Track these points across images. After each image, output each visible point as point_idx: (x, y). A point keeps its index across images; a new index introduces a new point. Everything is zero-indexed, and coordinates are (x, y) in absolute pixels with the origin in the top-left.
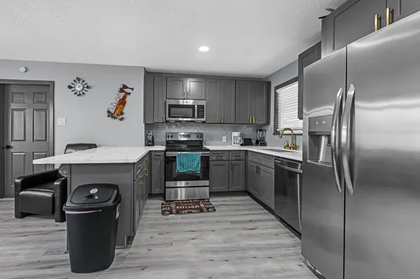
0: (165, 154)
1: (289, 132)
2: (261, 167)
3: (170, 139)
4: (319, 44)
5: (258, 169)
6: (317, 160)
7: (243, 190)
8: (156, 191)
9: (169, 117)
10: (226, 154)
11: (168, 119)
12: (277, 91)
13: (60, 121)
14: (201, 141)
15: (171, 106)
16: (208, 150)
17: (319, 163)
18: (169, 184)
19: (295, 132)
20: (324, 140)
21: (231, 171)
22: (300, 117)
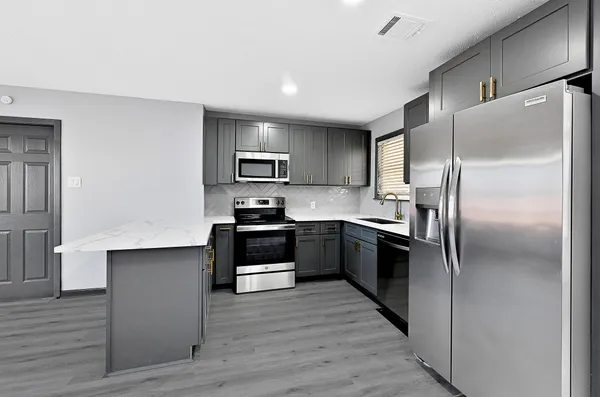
0: (235, 228)
1: (393, 197)
2: (361, 242)
3: (240, 206)
4: (427, 96)
5: (357, 245)
6: (424, 237)
7: (338, 272)
8: (221, 280)
9: (240, 176)
10: (317, 225)
11: (238, 179)
12: (379, 144)
13: (71, 182)
14: (283, 209)
15: (242, 161)
16: (293, 222)
17: (426, 241)
18: (240, 269)
19: (400, 198)
20: (431, 214)
21: (322, 248)
22: (407, 180)
